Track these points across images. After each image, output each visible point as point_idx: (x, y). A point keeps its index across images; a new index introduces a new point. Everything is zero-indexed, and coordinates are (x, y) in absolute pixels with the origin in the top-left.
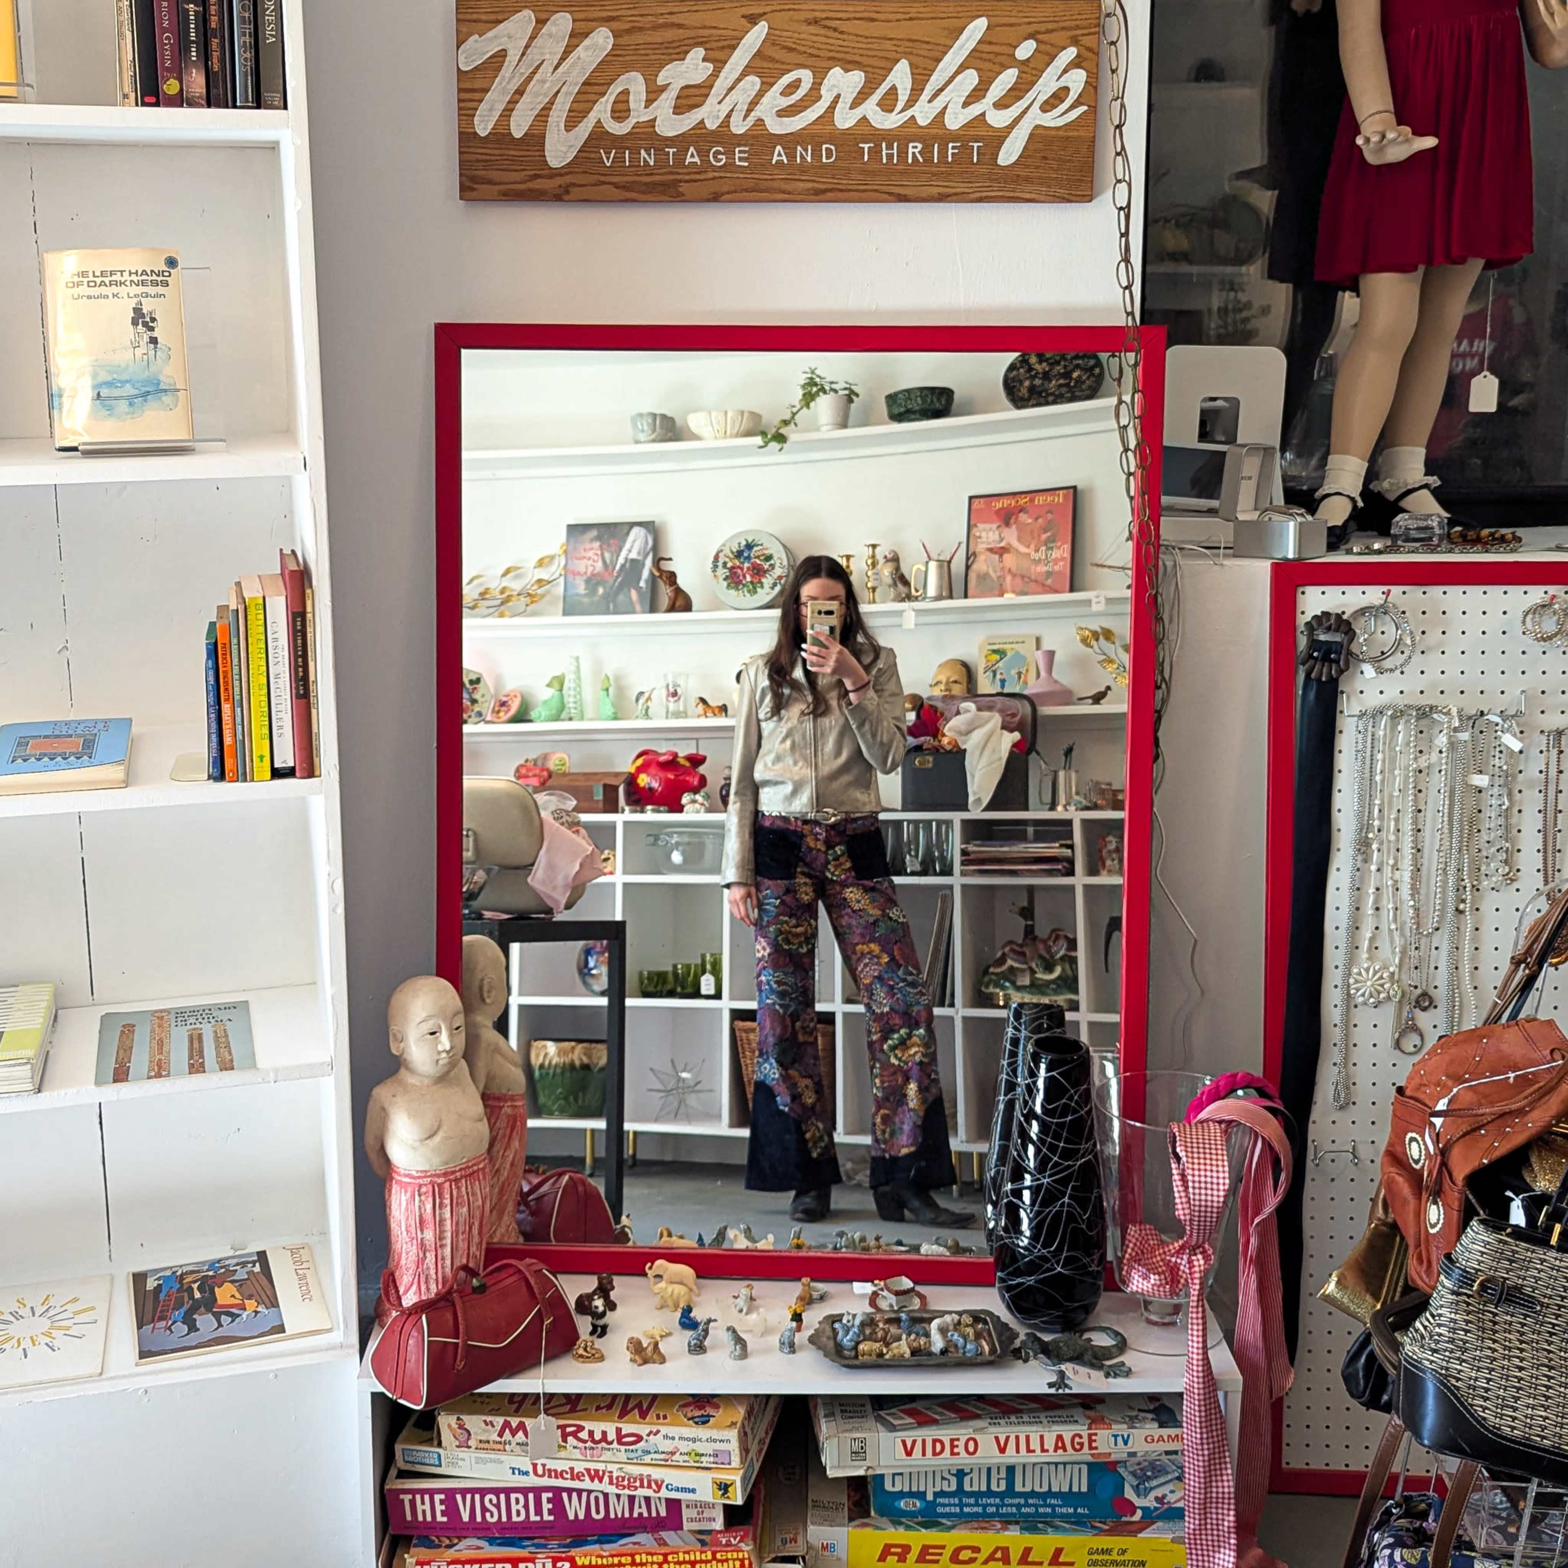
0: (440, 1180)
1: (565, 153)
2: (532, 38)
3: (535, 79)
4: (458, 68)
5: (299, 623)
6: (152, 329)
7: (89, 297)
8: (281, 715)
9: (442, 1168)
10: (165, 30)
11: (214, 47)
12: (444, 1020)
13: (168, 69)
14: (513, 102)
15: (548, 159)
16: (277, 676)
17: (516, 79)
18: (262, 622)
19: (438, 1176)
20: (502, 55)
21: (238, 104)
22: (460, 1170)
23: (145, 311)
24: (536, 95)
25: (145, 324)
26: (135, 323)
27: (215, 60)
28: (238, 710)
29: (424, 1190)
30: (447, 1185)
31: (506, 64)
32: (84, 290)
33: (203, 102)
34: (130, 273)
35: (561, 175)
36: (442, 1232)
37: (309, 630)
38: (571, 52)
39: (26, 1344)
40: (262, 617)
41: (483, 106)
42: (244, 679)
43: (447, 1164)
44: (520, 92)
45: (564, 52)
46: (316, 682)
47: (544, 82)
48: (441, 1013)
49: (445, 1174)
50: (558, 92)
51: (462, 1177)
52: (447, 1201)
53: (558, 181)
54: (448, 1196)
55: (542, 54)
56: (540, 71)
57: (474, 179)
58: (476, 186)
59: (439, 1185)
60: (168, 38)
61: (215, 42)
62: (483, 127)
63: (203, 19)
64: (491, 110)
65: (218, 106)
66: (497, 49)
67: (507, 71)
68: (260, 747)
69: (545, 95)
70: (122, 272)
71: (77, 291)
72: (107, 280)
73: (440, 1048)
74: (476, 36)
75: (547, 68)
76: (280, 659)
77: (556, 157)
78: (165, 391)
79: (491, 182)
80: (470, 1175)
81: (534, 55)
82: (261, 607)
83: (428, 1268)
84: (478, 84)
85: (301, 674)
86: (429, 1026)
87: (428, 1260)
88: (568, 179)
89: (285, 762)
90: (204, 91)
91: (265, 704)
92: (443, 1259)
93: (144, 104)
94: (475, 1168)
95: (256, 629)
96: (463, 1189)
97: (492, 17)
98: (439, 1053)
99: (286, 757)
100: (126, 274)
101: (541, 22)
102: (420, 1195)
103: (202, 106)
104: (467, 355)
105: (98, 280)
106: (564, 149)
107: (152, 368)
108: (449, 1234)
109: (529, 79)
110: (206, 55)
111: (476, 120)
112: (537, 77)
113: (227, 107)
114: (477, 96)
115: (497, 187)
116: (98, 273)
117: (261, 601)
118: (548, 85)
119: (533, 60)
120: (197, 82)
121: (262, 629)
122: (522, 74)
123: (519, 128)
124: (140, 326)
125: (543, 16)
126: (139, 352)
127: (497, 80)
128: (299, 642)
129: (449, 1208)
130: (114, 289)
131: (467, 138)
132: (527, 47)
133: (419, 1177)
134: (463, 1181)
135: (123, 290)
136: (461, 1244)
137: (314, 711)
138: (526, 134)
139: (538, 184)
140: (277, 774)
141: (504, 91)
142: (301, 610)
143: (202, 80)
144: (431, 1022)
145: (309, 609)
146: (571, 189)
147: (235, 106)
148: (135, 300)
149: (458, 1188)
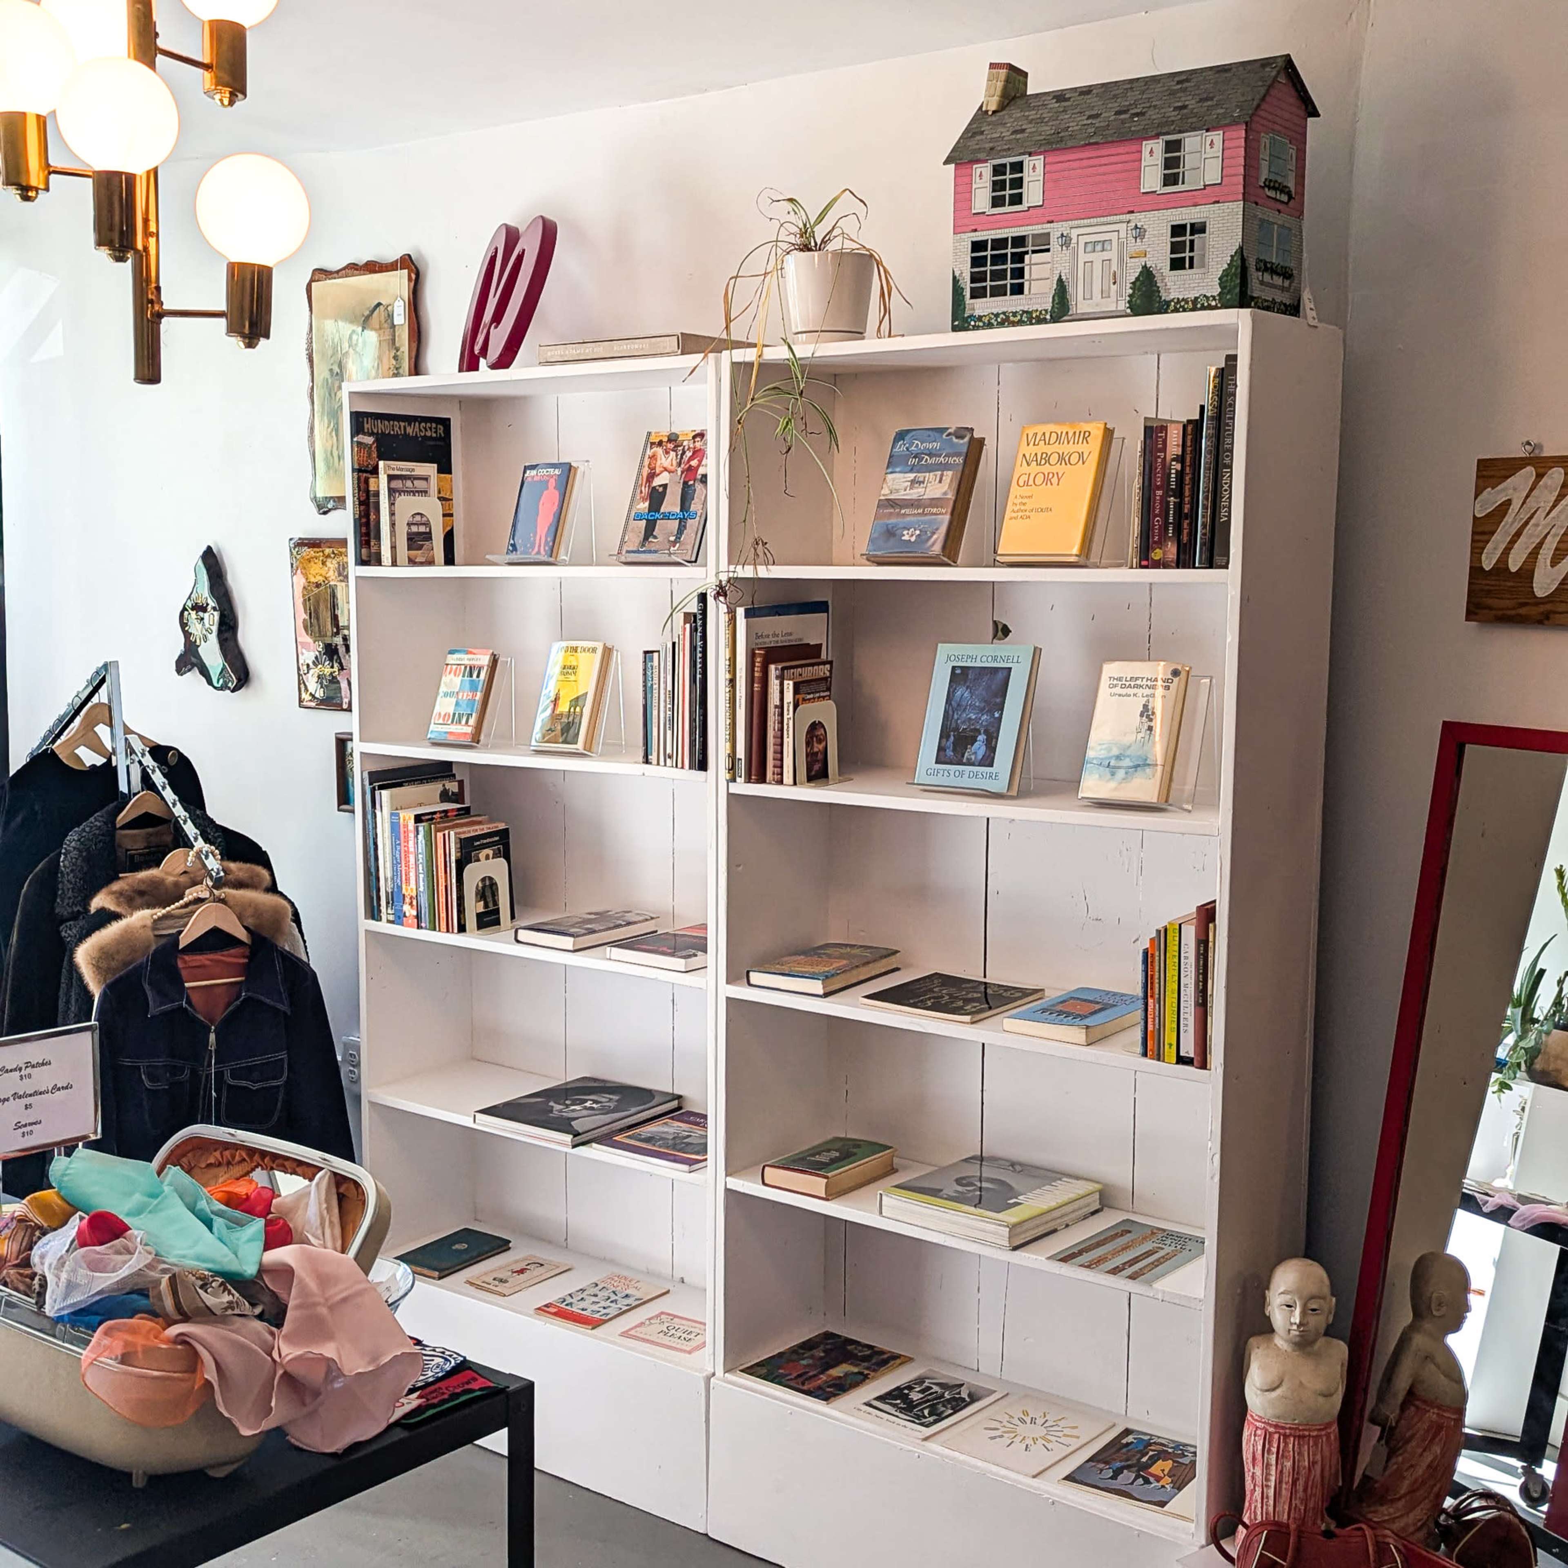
0: (1272, 1430)
1: (1549, 585)
2: (1532, 490)
3: (1531, 523)
4: (1474, 516)
5: (1202, 948)
6: (1151, 720)
7: (1120, 695)
8: (1186, 1016)
9: (1274, 1421)
10: (1157, 516)
11: (1185, 526)
12: (1300, 1298)
13: (1155, 542)
14: (1512, 542)
15: (1535, 590)
16: (1186, 985)
17: (1516, 524)
18: (1177, 943)
19: (1271, 1425)
20: (1508, 503)
21: (1197, 565)
22: (1290, 1428)
23: (1150, 707)
24: (1530, 536)
25: (1148, 717)
26: (1142, 715)
27: (1185, 535)
28: (1157, 1006)
29: (1259, 1432)
30: (1276, 1436)
31: (1510, 510)
32: (1118, 690)
33: (1174, 565)
34: (1147, 679)
35: (1543, 603)
36: (1268, 1474)
37: (1210, 954)
38: (1561, 500)
39: (1029, 1441)
40: (1177, 939)
41: (1490, 546)
42: (1162, 983)
43: (1278, 1418)
44: (1518, 534)
45: (1555, 501)
46: (1212, 995)
47: (1537, 525)
48: (1298, 1291)
49: (1276, 1426)
50: (1549, 533)
51: (1290, 1435)
52: (1274, 1450)
53: (1542, 608)
54: (1275, 1445)
55: (1538, 502)
56: (1536, 516)
57: (1478, 606)
58: (1477, 611)
59: (1270, 1433)
60: (1158, 521)
61: (1186, 524)
62: (1488, 564)
63: (1179, 506)
64: (1495, 549)
65: (1184, 567)
66: (1504, 499)
67: (1508, 518)
68: (1170, 1037)
69: (1538, 536)
70: (1143, 678)
71: (1114, 690)
72: (1132, 684)
73: (1292, 1320)
74: (1489, 489)
75: (1540, 514)
76: (1189, 973)
77: (1541, 588)
78: (1149, 765)
79: (1490, 608)
80: (1299, 1437)
81: (1532, 503)
82: (1177, 931)
83: (1257, 1501)
84: (1487, 528)
85: (1201, 987)
86: (1287, 1298)
87: (1256, 1493)
88: (1549, 607)
89: (1187, 1052)
90: (1175, 557)
91: (1175, 1005)
92: (1267, 1497)
93: (1142, 567)
94: (1307, 1433)
95: (1173, 948)
96: (1291, 1446)
97: (1503, 473)
98: (1291, 1324)
99: (1188, 1049)
100: (1145, 680)
101: (1540, 476)
102: (1255, 1435)
103: (1173, 568)
104: (1470, 749)
105: (1127, 683)
106: (1549, 581)
107: (1145, 748)
108: (1273, 1478)
109: (1526, 523)
110: (1178, 530)
111: (1484, 557)
112: (1532, 522)
113: (1189, 568)
114: (1485, 537)
115: (1494, 612)
116: (1128, 679)
117: (1178, 927)
118: (1540, 528)
119: (1530, 509)
120: (1172, 549)
121: (1177, 948)
122: (1522, 519)
123: (1514, 564)
124: (1144, 718)
125: (1541, 470)
126: (1142, 735)
127: (1503, 523)
128: (1201, 962)
129: (1275, 1456)
130: (1135, 691)
131: (1476, 571)
132: (1527, 497)
133: (1256, 1420)
134: (1292, 1439)
135: (1140, 691)
136: (1284, 1492)
137: (1209, 1018)
138: (1520, 569)
139: (1523, 611)
140: (1181, 1060)
141: (1507, 533)
142: (1204, 938)
143: (1174, 550)
144: (1289, 1297)
145: (1211, 939)
146: (1552, 616)
147: (1194, 567)
148: (1146, 699)
149: (1286, 1444)
